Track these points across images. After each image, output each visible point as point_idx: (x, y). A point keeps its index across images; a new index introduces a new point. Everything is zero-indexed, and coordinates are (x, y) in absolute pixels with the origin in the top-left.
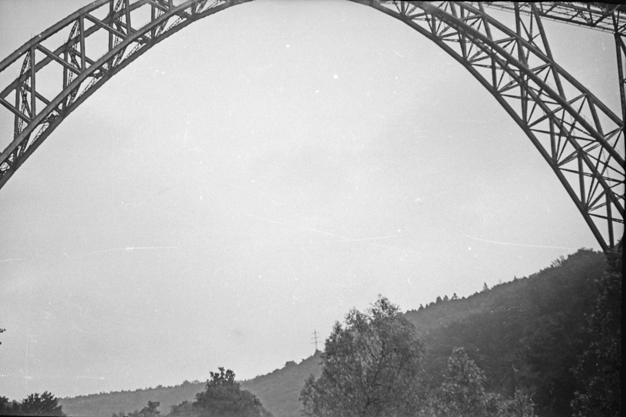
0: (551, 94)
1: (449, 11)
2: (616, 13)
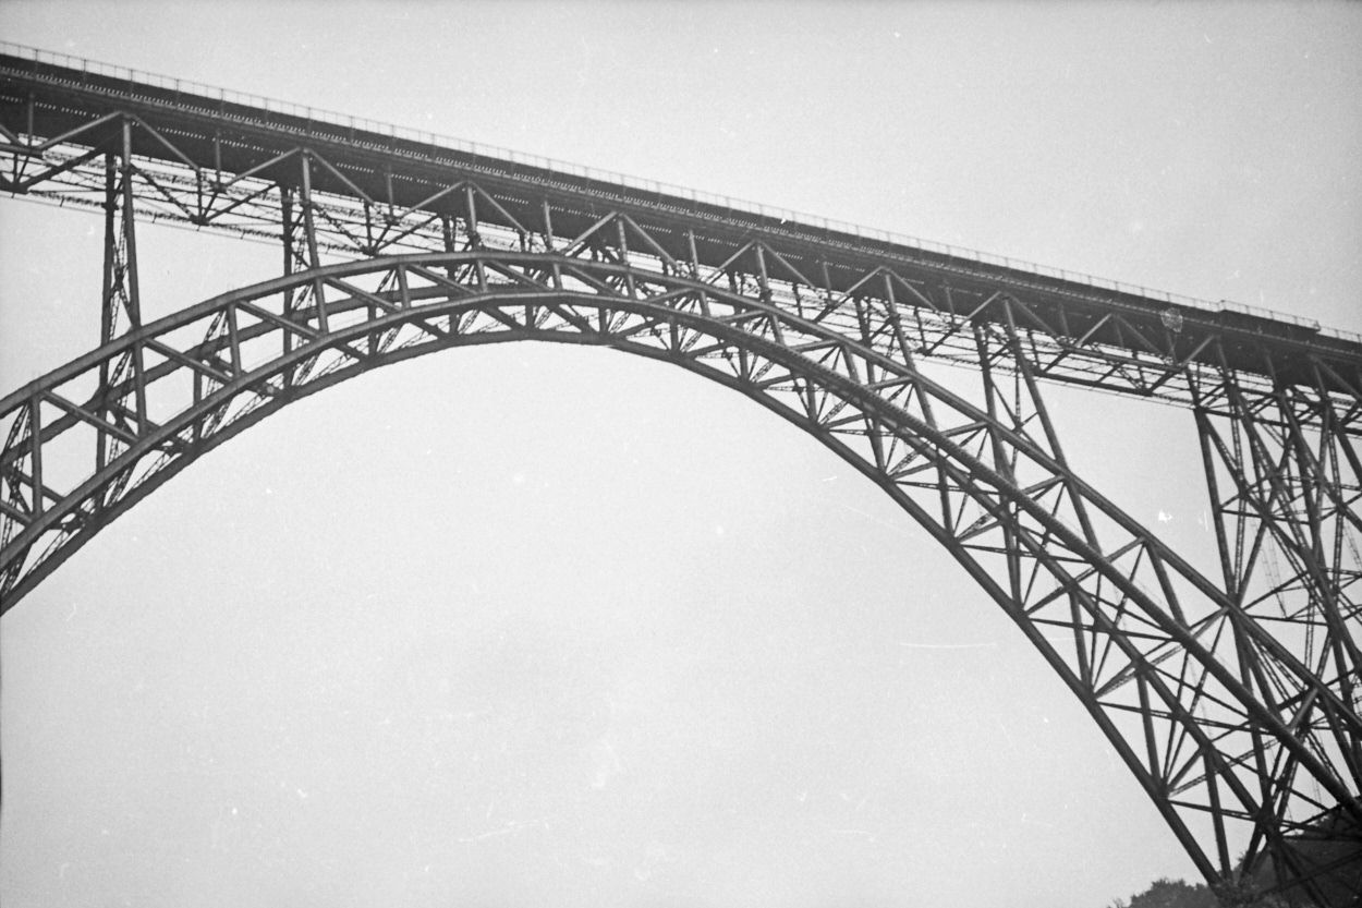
0: (1070, 542)
1: (842, 370)
2: (1193, 367)
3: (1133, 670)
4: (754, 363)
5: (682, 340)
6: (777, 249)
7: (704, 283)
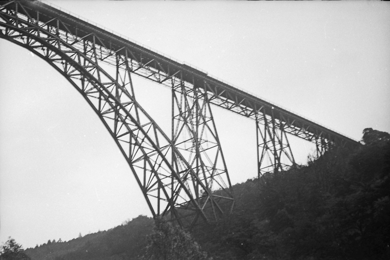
0: (133, 120)
2: (173, 78)
3: (143, 157)
4: (51, 53)
5: (30, 42)
6: (63, 21)
7: (39, 27)
